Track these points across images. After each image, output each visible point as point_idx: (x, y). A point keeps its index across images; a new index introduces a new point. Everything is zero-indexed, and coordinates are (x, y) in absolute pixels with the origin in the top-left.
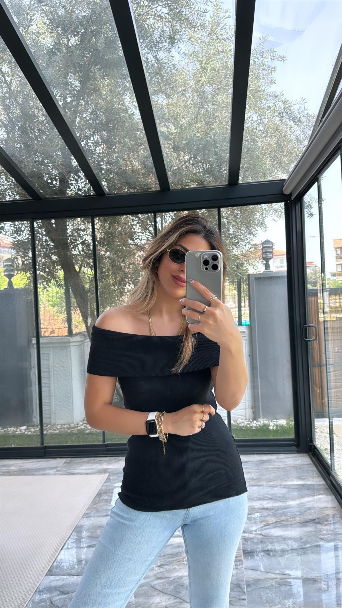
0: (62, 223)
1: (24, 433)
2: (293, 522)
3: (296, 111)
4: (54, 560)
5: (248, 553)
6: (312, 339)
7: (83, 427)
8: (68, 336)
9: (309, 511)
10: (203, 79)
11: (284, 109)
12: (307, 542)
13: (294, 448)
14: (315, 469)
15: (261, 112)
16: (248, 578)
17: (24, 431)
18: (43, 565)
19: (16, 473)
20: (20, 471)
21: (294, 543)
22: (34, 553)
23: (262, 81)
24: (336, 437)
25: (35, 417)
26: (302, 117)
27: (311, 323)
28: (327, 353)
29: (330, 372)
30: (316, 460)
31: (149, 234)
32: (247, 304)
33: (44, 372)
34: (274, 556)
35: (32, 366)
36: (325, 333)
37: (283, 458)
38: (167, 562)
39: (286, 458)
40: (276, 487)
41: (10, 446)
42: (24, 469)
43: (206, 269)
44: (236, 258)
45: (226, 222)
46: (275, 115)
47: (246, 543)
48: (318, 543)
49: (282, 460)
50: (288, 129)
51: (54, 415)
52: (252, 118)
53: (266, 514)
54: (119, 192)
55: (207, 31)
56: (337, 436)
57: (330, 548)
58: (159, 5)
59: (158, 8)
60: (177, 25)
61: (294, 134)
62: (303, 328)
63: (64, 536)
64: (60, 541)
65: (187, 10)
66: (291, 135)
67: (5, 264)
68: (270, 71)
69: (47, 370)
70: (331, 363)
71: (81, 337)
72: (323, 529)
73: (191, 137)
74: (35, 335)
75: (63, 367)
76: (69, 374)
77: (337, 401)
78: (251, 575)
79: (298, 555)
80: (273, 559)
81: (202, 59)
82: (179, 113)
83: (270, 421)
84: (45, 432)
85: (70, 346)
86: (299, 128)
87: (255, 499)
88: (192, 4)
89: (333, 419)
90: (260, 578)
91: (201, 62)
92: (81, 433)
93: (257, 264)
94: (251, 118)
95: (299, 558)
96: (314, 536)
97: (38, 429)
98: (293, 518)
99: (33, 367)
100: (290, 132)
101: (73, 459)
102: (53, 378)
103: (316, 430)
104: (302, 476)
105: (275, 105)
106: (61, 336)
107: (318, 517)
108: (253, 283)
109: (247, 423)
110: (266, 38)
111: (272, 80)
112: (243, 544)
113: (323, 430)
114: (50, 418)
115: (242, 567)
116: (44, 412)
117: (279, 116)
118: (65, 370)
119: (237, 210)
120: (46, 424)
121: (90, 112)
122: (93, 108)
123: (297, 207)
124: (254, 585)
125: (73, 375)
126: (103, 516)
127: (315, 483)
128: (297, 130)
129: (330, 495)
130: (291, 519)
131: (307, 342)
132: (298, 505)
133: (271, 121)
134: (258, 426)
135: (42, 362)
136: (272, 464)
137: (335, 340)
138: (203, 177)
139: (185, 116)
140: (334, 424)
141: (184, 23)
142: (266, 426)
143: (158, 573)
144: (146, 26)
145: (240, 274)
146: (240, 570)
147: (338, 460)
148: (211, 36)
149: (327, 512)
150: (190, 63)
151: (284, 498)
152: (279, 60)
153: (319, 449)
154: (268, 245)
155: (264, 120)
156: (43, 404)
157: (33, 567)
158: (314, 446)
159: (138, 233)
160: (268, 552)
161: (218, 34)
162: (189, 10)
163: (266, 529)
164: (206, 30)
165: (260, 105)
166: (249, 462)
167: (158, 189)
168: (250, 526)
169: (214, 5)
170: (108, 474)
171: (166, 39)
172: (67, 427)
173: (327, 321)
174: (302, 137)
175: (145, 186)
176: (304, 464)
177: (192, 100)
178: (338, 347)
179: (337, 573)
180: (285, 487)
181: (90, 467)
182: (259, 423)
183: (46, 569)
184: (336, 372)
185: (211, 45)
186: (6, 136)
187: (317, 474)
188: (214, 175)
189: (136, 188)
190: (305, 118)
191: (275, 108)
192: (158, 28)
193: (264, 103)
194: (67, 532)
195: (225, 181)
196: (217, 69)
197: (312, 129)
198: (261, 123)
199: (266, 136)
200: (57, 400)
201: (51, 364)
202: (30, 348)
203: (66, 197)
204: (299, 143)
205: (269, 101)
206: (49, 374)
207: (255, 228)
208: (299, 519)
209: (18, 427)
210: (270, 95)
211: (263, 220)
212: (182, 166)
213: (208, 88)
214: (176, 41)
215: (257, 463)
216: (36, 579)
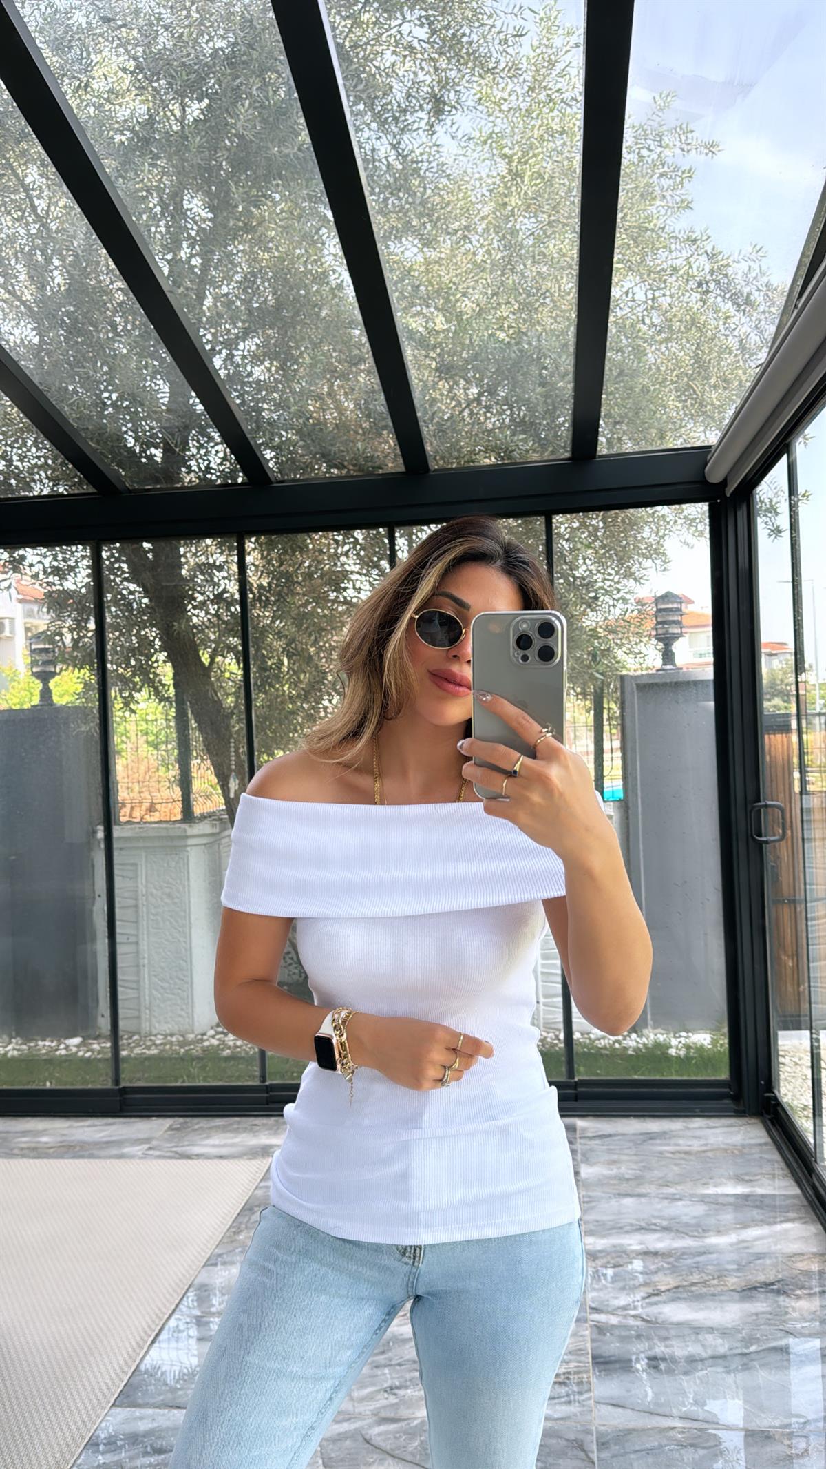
0: (168, 549)
1: (77, 1053)
2: (720, 1289)
3: (739, 277)
4: (133, 1368)
5: (604, 1363)
6: (772, 838)
7: (215, 1042)
8: (182, 821)
9: (759, 1262)
10: (514, 200)
11: (712, 272)
12: (750, 1340)
13: (727, 1102)
14: (776, 1156)
15: (654, 280)
16: (604, 1425)
17: (74, 1049)
18: (108, 1381)
19: (51, 1151)
20: (63, 1146)
21: (720, 1341)
22: (86, 1349)
23: (658, 203)
25: (102, 1016)
26: (753, 291)
27: (774, 797)
28: (807, 870)
29: (814, 919)
30: (780, 1136)
32: (617, 744)
33: (122, 908)
34: (670, 1371)
35: (97, 893)
36: (802, 821)
37: (700, 1128)
39: (708, 1128)
40: (680, 1199)
41: (41, 1086)
42: (73, 1141)
43: (525, 658)
44: (591, 636)
45: (566, 547)
46: (688, 288)
47: (601, 1337)
48: (782, 1343)
49: (699, 1133)
50: (721, 322)
51: (147, 1011)
52: (634, 294)
53: (653, 1267)
54: (306, 476)
55: (524, 81)
57: (806, 1356)
58: (404, 20)
59: (404, 27)
60: (450, 67)
61: (736, 333)
62: (751, 812)
63: (160, 1310)
64: (150, 1322)
65: (475, 30)
66: (726, 336)
67: (34, 647)
68: (678, 179)
69: (132, 902)
70: (818, 895)
71: (214, 825)
72: (792, 1307)
73: (482, 341)
74: (102, 817)
75: (169, 895)
76: (182, 913)
78: (610, 1419)
79: (728, 1372)
80: (666, 1379)
81: (511, 152)
82: (454, 284)
83: (672, 1035)
84: (124, 1053)
85: (187, 846)
86: (748, 319)
87: (629, 1228)
88: (486, 17)
90: (631, 1425)
91: (508, 158)
92: (211, 1055)
93: (644, 650)
94: (630, 295)
95: (730, 1379)
96: (770, 1325)
97: (109, 1045)
98: (719, 1277)
99: (99, 896)
100: (726, 329)
101: (188, 1120)
102: (145, 923)
103: (781, 1060)
104: (746, 1174)
105: (690, 263)
106: (166, 822)
107: (780, 1276)
108: (634, 700)
110: (669, 99)
111: (682, 202)
112: (593, 1340)
113: (800, 1059)
114: (139, 1017)
115: (590, 1398)
116: (120, 1004)
117: (700, 290)
118: (175, 903)
119: (596, 520)
120: (126, 1032)
121: (237, 282)
122: (244, 272)
123: (739, 514)
124: (615, 1444)
125: (193, 917)
127: (776, 1192)
128: (743, 325)
129: (813, 1222)
130: (715, 1282)
131: (760, 845)
132: (731, 1245)
133: (680, 302)
134: (640, 1046)
135: (119, 883)
136: (672, 1142)
138: (512, 441)
139: (470, 291)
140: (824, 1044)
141: (466, 64)
142: (662, 1048)
143: (384, 1407)
144: (374, 72)
145: (601, 674)
146: (582, 1406)
148: (534, 95)
149: (802, 1266)
150: (484, 160)
151: (699, 1229)
152: (701, 153)
153: (787, 1108)
154: (670, 606)
155: (660, 299)
156: (119, 983)
157: (84, 1386)
158: (776, 1098)
159: (352, 573)
160: (654, 1362)
161: (550, 89)
162: (481, 30)
163: (651, 1304)
164: (521, 79)
165: (652, 264)
166: (615, 1135)
167: (402, 469)
168: (612, 1295)
169: (542, 19)
171: (422, 102)
172: (178, 1041)
173: (808, 793)
174: (754, 338)
175: (366, 460)
176: (751, 1146)
177: (488, 252)
180: (704, 1199)
181: (229, 1141)
182: (644, 1040)
185: (534, 115)
186: (36, 340)
187: (782, 1169)
188: (538, 436)
189: (344, 467)
190: (762, 294)
191: (690, 271)
192: (404, 76)
193: (663, 259)
194: (168, 1300)
195: (564, 448)
196: (546, 176)
197: (777, 321)
198: (653, 305)
199: (667, 340)
200: (155, 976)
201: (142, 889)
202: (90, 850)
203: (178, 488)
204: (747, 356)
205: (674, 254)
206: (137, 912)
207: (640, 563)
208: (735, 1280)
209: (62, 1040)
210: (677, 238)
211: (658, 542)
212: (461, 412)
213: (526, 221)
214: (447, 108)
215: (633, 1138)
216: (89, 1416)
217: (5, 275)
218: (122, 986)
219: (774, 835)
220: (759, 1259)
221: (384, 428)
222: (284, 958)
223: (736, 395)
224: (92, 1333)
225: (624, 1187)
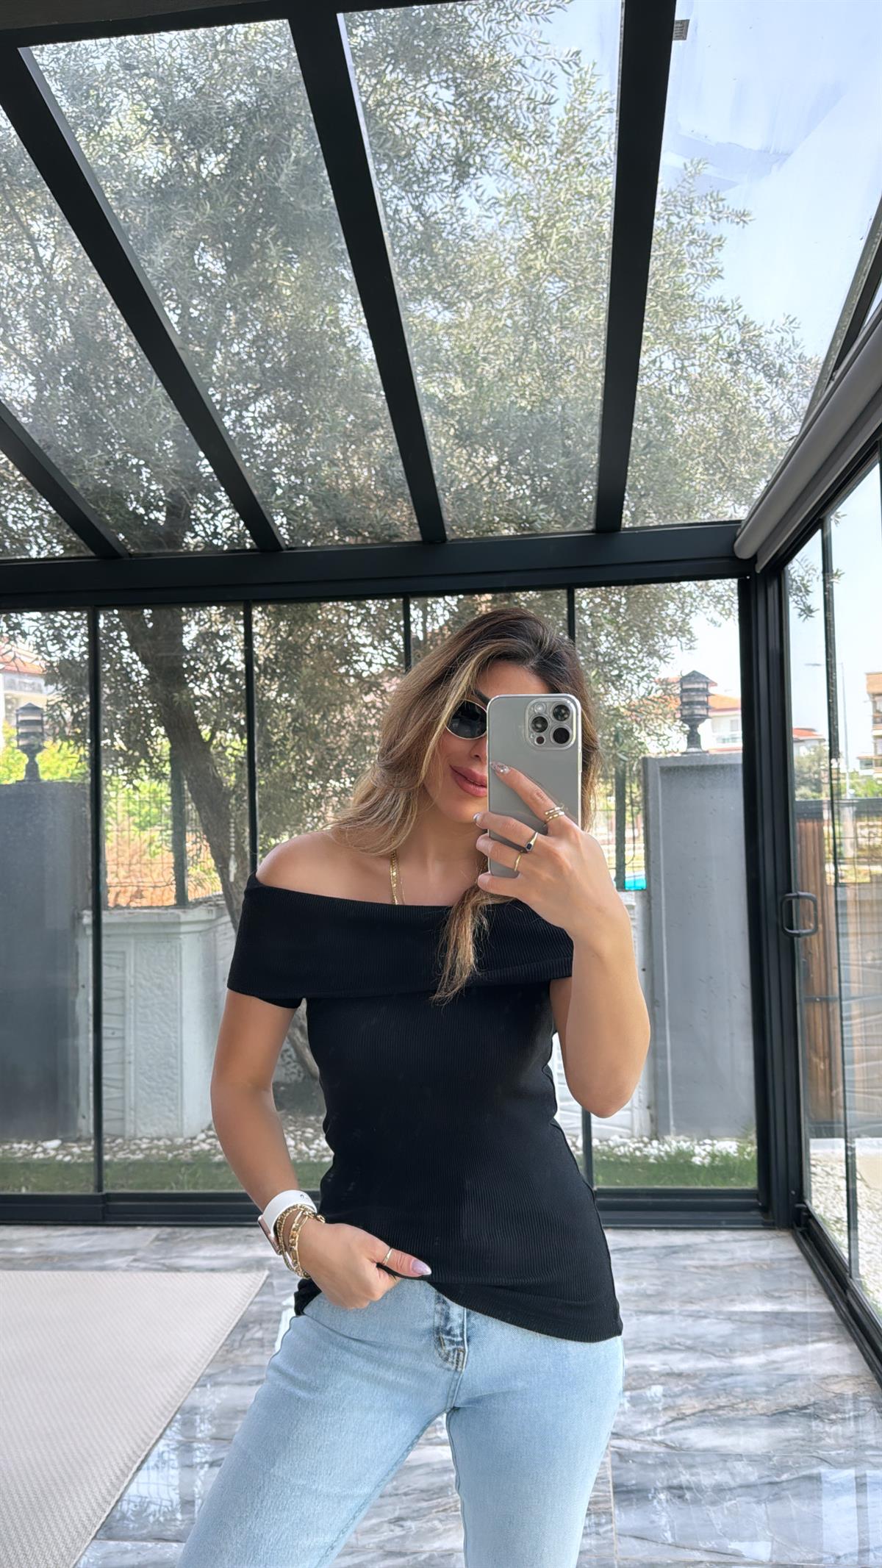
0: (171, 616)
1: (55, 1156)
2: (749, 1413)
3: (771, 348)
4: (117, 1498)
5: (627, 1493)
6: (804, 931)
7: (205, 1147)
8: (175, 907)
9: (790, 1384)
10: (539, 264)
11: (743, 342)
12: (782, 1468)
13: (755, 1214)
14: (807, 1271)
15: (683, 349)
16: (626, 1559)
17: (52, 1153)
18: (89, 1512)
19: (27, 1262)
20: (40, 1257)
21: (750, 1468)
22: (65, 1478)
23: (687, 271)
24: (866, 1190)
25: (84, 1117)
26: (786, 363)
27: (805, 887)
28: (842, 967)
29: (850, 1018)
30: (812, 1250)
31: (390, 650)
32: (640, 832)
33: (109, 999)
34: (696, 1502)
35: (81, 984)
36: (837, 915)
37: (727, 1241)
38: (414, 1511)
39: (736, 1241)
40: (705, 1317)
41: (16, 1192)
42: (49, 1252)
43: (540, 740)
44: (614, 715)
45: (588, 623)
46: (718, 358)
47: (625, 1465)
48: (815, 1471)
49: (724, 1246)
50: (751, 394)
51: (133, 1113)
52: (661, 363)
53: (677, 1390)
54: (318, 544)
55: (553, 144)
56: (867, 1186)
57: (842, 1485)
58: (431, 81)
59: (429, 88)
60: (475, 131)
61: (767, 405)
62: (782, 902)
63: (146, 1434)
64: (136, 1449)
65: (503, 95)
66: (757, 408)
67: (21, 718)
68: (709, 248)
69: (118, 994)
70: (854, 993)
71: (210, 911)
72: (826, 1432)
73: (504, 408)
74: (90, 903)
75: (160, 987)
76: (174, 1006)
77: (867, 1093)
78: (634, 1552)
79: (758, 1502)
80: (693, 1510)
81: (536, 215)
82: (475, 348)
83: (695, 1142)
84: (106, 1158)
85: (180, 933)
86: (780, 392)
87: (651, 1347)
88: (514, 82)
89: (857, 1140)
90: (659, 1560)
91: (534, 221)
92: (202, 1160)
93: (668, 732)
94: (658, 364)
95: (760, 1510)
96: (802, 1451)
97: (90, 1148)
98: (747, 1401)
99: (83, 986)
100: (757, 401)
101: (177, 1229)
102: (132, 1017)
103: (813, 1169)
104: (776, 1290)
105: (720, 332)
106: (158, 907)
107: (812, 1399)
108: (657, 782)
109: (633, 1146)
110: (700, 166)
111: (713, 270)
112: (614, 1468)
113: (832, 1169)
114: (123, 1119)
115: (611, 1530)
116: (105, 1104)
117: (730, 360)
118: (166, 995)
119: (618, 595)
120: (109, 1135)
121: (249, 341)
122: (257, 330)
123: (770, 592)
125: (184, 1010)
126: (251, 1384)
127: (808, 1310)
128: (775, 397)
129: (847, 1341)
130: (743, 1405)
131: (792, 937)
132: (761, 1366)
133: (709, 373)
134: (662, 1154)
135: (106, 972)
136: (697, 1255)
137: (866, 934)
138: (533, 511)
139: (492, 356)
140: (858, 1152)
141: (492, 128)
142: (685, 1156)
143: (390, 1540)
144: (397, 131)
145: (624, 756)
146: (604, 1539)
147: (870, 1250)
148: (563, 158)
149: (836, 1388)
150: (508, 222)
151: (724, 1348)
152: (732, 221)
153: (819, 1220)
154: (696, 686)
155: (689, 369)
156: (104, 1081)
157: (62, 1517)
158: (808, 1210)
159: (364, 645)
160: (678, 1491)
161: (579, 153)
162: (508, 96)
163: (675, 1429)
165: (680, 332)
166: (635, 1248)
167: (418, 538)
168: (633, 1419)
169: (575, 81)
170: (267, 1273)
171: (446, 164)
172: (166, 1145)
173: (844, 885)
174: (787, 412)
175: (384, 528)
176: (780, 1260)
177: (510, 316)
178: (873, 951)
179: (863, 1552)
180: (730, 1317)
181: (222, 1253)
182: (666, 1147)
183: (95, 1520)
184: (868, 1019)
185: (562, 179)
186: (34, 395)
187: (815, 1286)
188: (560, 507)
189: (360, 534)
190: (795, 366)
191: (720, 341)
192: (428, 138)
193: (692, 327)
194: (154, 1423)
195: (587, 520)
196: (574, 241)
197: (810, 395)
198: (682, 376)
199: (694, 410)
200: (142, 1074)
201: (130, 979)
202: (75, 936)
203: (181, 553)
204: (779, 429)
205: (703, 323)
206: (124, 1005)
207: (665, 641)
208: (764, 1403)
209: (39, 1143)
210: (706, 307)
211: (684, 620)
212: (480, 481)
213: (550, 285)
214: (472, 170)
215: (657, 1251)
216: (68, 1549)
217: (6, 327)
218: (108, 1086)
219: (805, 928)
220: (790, 1380)
221: (401, 495)
222: (282, 1056)
223: (767, 469)
224: (71, 1460)
225: (645, 1304)
